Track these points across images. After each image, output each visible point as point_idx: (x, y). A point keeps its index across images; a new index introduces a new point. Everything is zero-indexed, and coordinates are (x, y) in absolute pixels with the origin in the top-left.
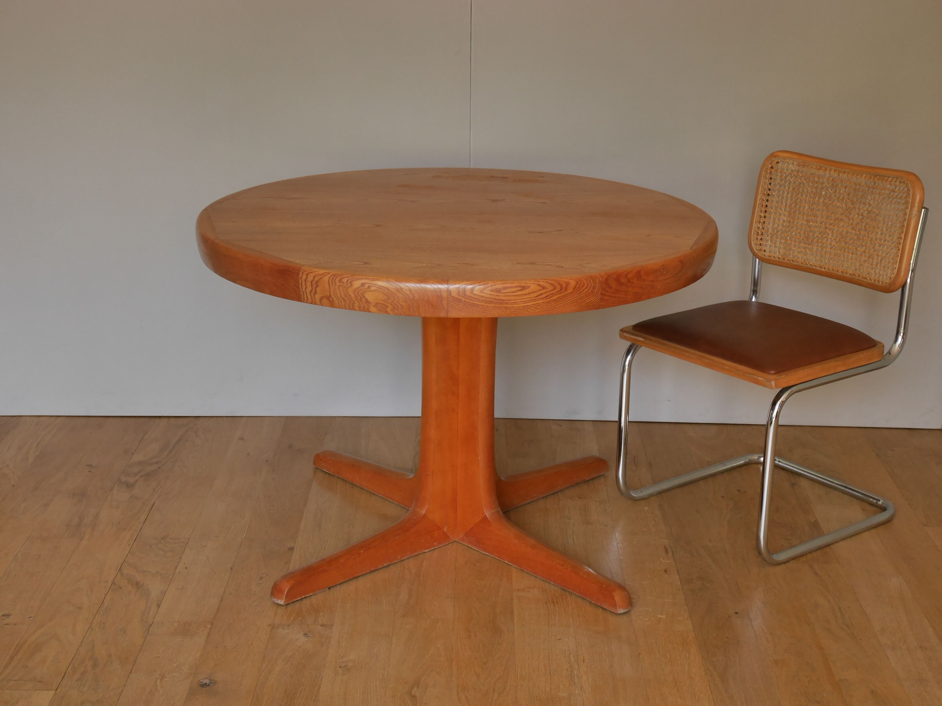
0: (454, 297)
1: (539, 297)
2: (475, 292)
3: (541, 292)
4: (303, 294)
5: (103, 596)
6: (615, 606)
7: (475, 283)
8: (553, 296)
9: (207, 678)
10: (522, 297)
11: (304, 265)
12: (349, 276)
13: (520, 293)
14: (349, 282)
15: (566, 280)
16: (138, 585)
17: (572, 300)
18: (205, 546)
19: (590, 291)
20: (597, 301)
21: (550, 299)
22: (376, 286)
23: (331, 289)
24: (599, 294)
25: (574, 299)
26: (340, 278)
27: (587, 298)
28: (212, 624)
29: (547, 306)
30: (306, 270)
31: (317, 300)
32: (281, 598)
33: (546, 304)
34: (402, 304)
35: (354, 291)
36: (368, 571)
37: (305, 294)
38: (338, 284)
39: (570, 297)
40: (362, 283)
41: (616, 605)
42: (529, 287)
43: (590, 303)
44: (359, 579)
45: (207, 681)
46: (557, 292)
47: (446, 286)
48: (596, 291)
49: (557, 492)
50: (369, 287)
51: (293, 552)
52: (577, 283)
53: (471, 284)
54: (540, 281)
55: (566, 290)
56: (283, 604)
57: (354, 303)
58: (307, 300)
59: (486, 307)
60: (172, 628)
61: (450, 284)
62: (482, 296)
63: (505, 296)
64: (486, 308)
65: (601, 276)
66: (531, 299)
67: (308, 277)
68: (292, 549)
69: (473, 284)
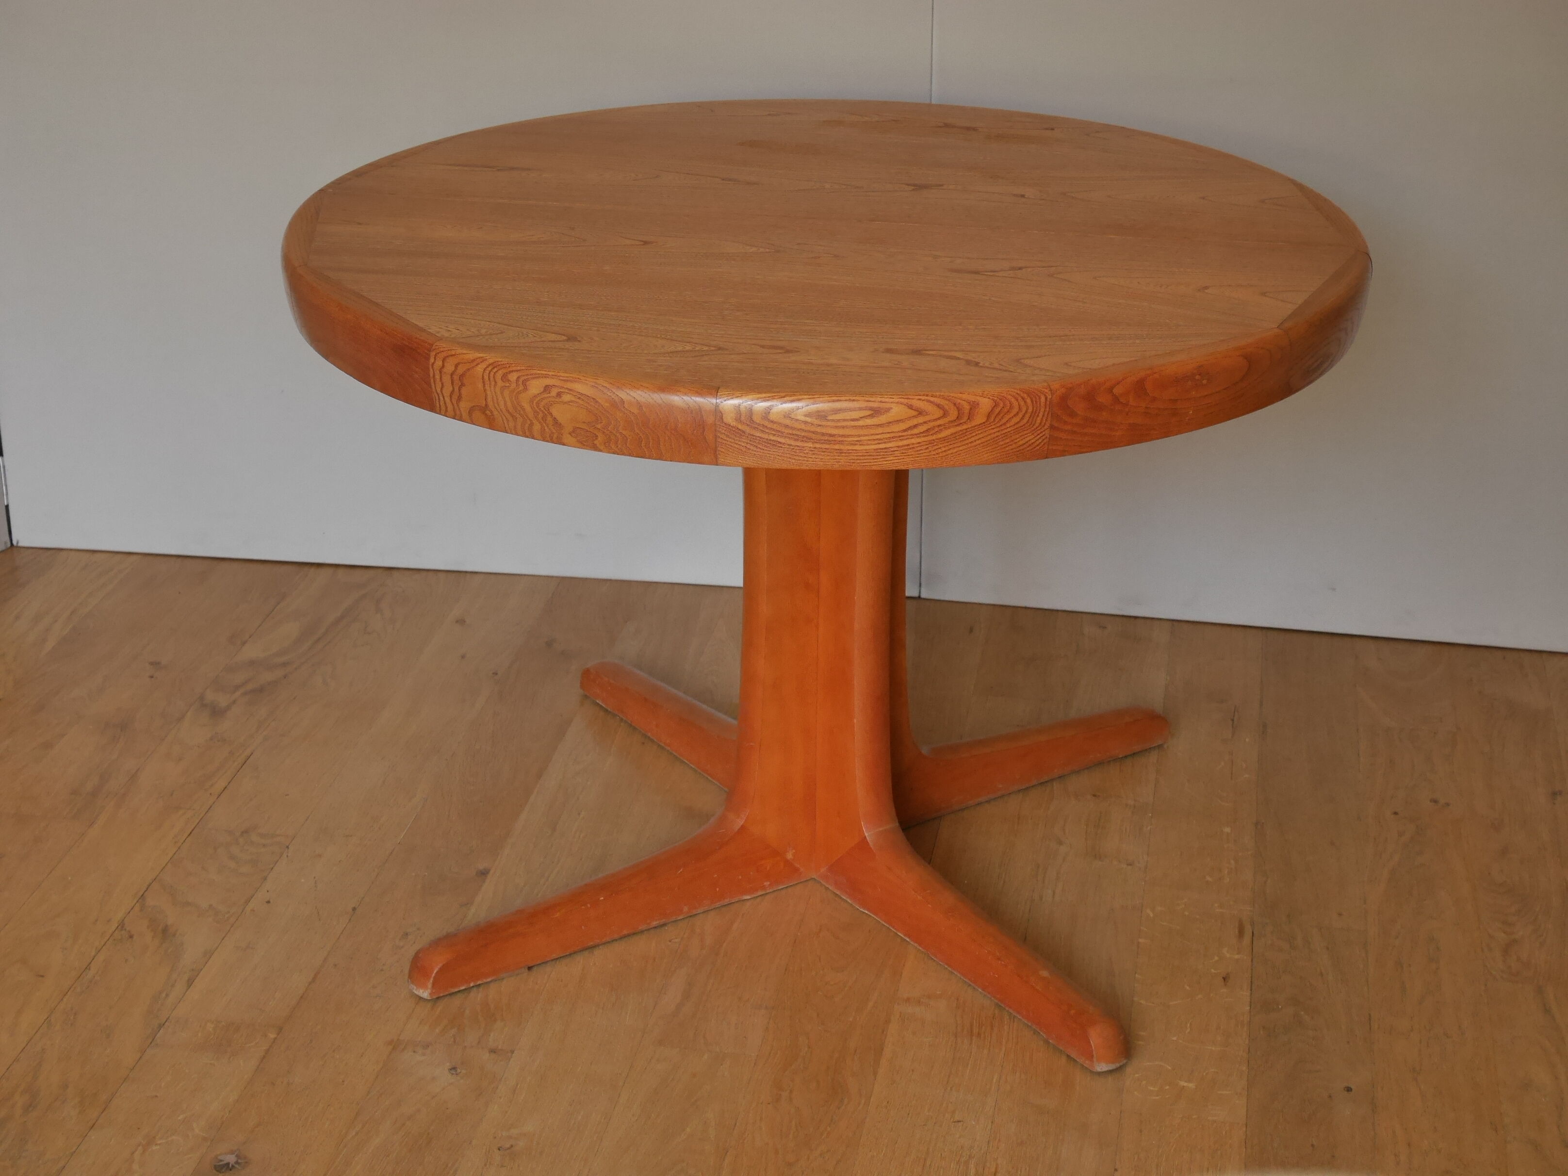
0: (730, 425)
1: (909, 432)
2: (772, 417)
3: (915, 421)
4: (437, 398)
5: (93, 953)
6: (1091, 1057)
7: (773, 398)
8: (941, 430)
9: (232, 1153)
10: (872, 431)
11: (440, 339)
12: (523, 368)
13: (869, 422)
14: (520, 382)
15: (972, 398)
16: (165, 933)
17: (983, 440)
18: (320, 856)
19: (1025, 421)
20: (1042, 442)
21: (934, 437)
22: (572, 393)
23: (489, 393)
24: (1046, 427)
25: (989, 438)
26: (504, 371)
27: (1018, 436)
28: (280, 1030)
29: (928, 451)
30: (442, 350)
31: (463, 413)
32: (424, 987)
33: (927, 446)
34: (624, 432)
35: (531, 401)
36: (616, 936)
37: (441, 398)
38: (500, 383)
39: (979, 432)
40: (546, 386)
41: (1093, 1055)
42: (888, 410)
43: (1025, 446)
44: (597, 952)
45: (231, 1159)
46: (952, 422)
47: (714, 401)
48: (1038, 421)
49: (1052, 780)
50: (559, 395)
51: (484, 882)
52: (996, 405)
53: (765, 400)
54: (913, 397)
55: (970, 418)
56: (428, 998)
57: (532, 424)
58: (446, 411)
59: (796, 448)
60: (200, 1035)
61: (720, 398)
62: (787, 426)
63: (836, 427)
64: (798, 451)
65: (1051, 390)
66: (892, 435)
67: (445, 364)
68: (483, 874)
69: (768, 400)
